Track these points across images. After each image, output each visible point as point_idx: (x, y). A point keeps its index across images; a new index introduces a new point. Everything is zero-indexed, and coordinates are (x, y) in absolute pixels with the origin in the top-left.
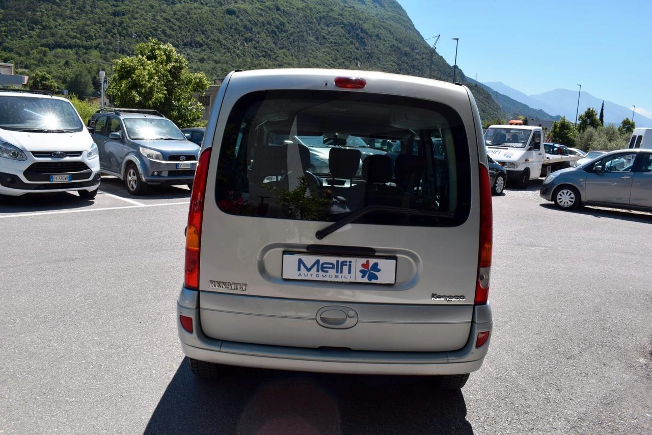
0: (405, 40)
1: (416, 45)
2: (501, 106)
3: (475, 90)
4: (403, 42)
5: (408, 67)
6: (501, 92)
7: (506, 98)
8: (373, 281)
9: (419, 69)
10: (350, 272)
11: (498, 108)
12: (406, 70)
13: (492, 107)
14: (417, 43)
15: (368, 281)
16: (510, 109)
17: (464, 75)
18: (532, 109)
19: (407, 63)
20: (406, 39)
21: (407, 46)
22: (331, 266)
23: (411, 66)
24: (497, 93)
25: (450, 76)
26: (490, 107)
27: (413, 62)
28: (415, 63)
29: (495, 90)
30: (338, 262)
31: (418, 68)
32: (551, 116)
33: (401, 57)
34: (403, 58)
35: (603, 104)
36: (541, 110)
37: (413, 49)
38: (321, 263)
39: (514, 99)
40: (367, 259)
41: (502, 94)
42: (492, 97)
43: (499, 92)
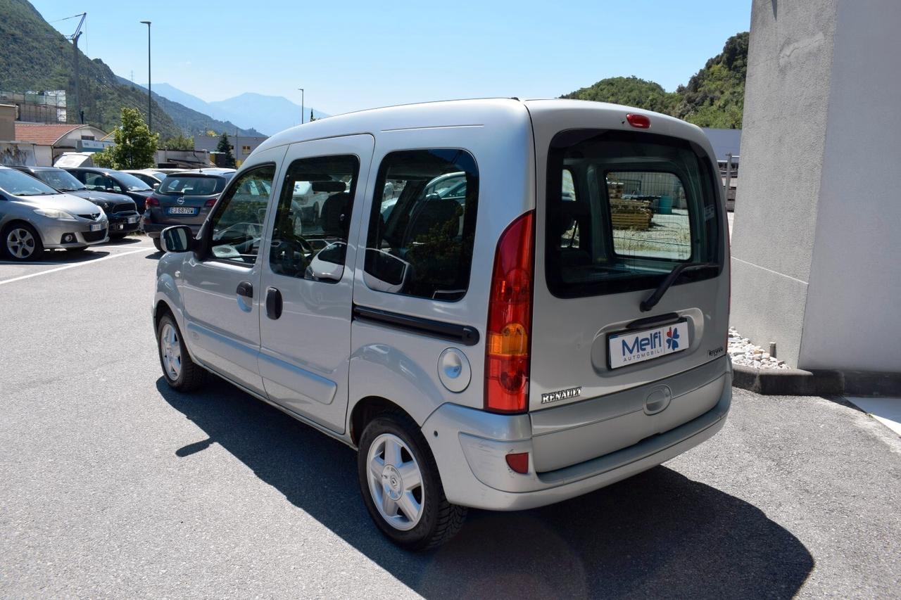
0: (10, 17)
1: (30, 25)
2: (172, 118)
3: (133, 95)
4: (9, 21)
5: (21, 61)
6: (171, 98)
7: (178, 107)
8: (676, 350)
9: (41, 64)
10: (660, 346)
11: (169, 121)
12: (18, 65)
13: (160, 119)
14: (32, 22)
15: (673, 351)
16: (186, 122)
17: (113, 74)
18: (217, 121)
19: (19, 54)
20: (13, 16)
21: (17, 27)
22: (647, 342)
23: (26, 59)
24: (165, 99)
25: (91, 76)
26: (158, 121)
27: (28, 53)
28: (33, 54)
29: (160, 95)
30: (651, 334)
31: (38, 61)
32: (242, 130)
33: (8, 45)
34: (11, 46)
35: (312, 113)
36: (228, 122)
37: (27, 32)
38: (639, 340)
39: (189, 107)
40: (669, 327)
41: (171, 100)
42: (159, 105)
43: (167, 98)
